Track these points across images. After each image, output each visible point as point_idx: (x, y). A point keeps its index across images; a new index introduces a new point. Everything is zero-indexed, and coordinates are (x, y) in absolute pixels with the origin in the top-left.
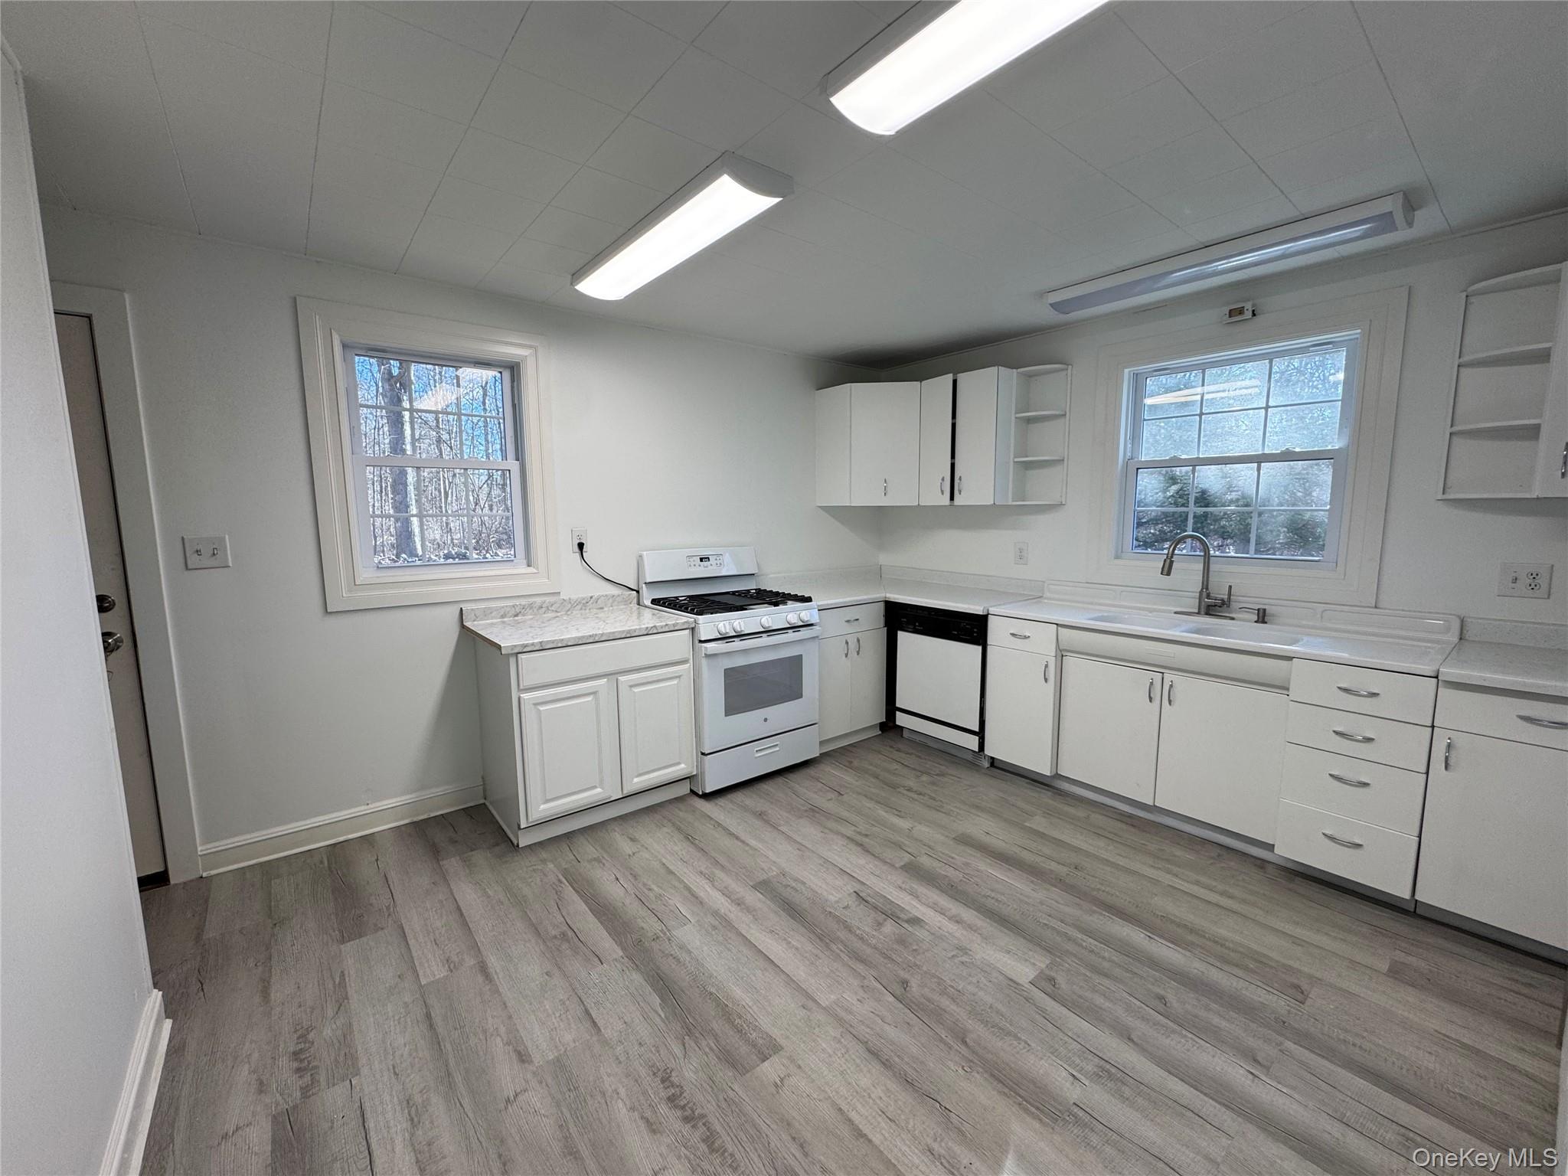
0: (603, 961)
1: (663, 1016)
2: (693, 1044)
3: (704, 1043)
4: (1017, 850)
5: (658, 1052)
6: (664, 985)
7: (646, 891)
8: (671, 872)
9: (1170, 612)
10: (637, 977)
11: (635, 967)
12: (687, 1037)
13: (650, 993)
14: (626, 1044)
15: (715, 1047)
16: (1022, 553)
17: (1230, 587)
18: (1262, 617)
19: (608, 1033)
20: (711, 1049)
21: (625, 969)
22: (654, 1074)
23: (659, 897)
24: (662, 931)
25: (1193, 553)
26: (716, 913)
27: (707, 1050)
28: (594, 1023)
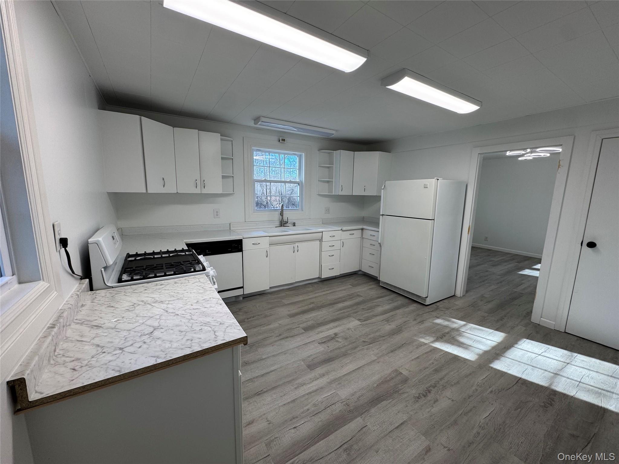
0: (366, 425)
1: (392, 400)
2: (402, 390)
3: (400, 388)
4: (300, 309)
5: (408, 400)
6: (375, 401)
7: (308, 412)
8: (294, 401)
9: (274, 227)
10: (373, 410)
11: (367, 411)
12: (399, 392)
13: (382, 405)
14: (408, 411)
15: (401, 385)
16: (218, 213)
17: (288, 218)
18: (294, 225)
19: (405, 418)
20: (402, 386)
21: (369, 415)
22: (417, 401)
23: (315, 405)
24: (342, 403)
25: (265, 209)
26: (330, 383)
27: (402, 387)
28: (402, 424)
